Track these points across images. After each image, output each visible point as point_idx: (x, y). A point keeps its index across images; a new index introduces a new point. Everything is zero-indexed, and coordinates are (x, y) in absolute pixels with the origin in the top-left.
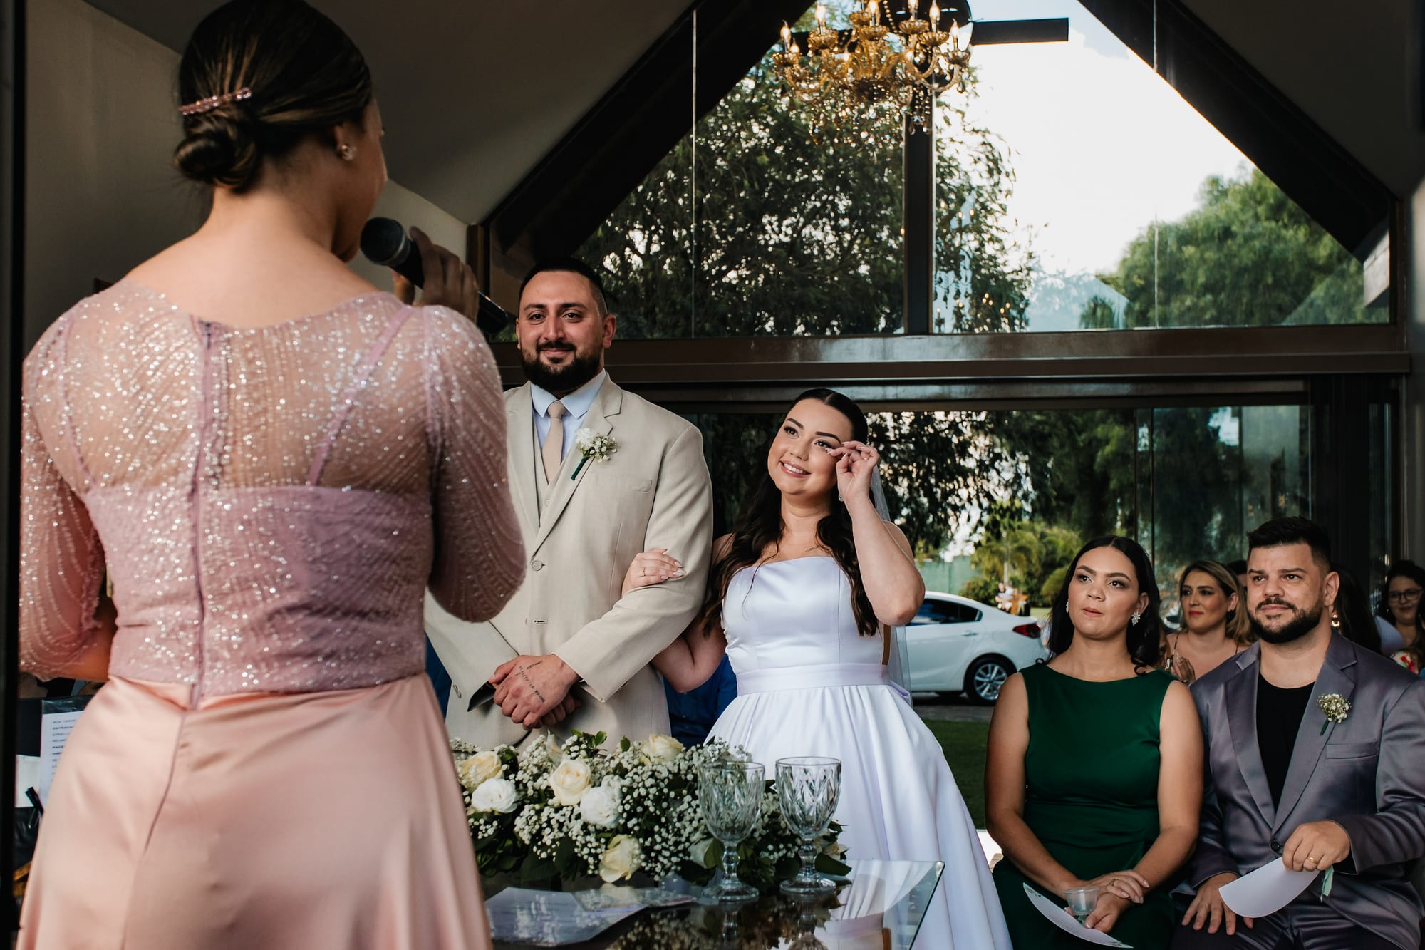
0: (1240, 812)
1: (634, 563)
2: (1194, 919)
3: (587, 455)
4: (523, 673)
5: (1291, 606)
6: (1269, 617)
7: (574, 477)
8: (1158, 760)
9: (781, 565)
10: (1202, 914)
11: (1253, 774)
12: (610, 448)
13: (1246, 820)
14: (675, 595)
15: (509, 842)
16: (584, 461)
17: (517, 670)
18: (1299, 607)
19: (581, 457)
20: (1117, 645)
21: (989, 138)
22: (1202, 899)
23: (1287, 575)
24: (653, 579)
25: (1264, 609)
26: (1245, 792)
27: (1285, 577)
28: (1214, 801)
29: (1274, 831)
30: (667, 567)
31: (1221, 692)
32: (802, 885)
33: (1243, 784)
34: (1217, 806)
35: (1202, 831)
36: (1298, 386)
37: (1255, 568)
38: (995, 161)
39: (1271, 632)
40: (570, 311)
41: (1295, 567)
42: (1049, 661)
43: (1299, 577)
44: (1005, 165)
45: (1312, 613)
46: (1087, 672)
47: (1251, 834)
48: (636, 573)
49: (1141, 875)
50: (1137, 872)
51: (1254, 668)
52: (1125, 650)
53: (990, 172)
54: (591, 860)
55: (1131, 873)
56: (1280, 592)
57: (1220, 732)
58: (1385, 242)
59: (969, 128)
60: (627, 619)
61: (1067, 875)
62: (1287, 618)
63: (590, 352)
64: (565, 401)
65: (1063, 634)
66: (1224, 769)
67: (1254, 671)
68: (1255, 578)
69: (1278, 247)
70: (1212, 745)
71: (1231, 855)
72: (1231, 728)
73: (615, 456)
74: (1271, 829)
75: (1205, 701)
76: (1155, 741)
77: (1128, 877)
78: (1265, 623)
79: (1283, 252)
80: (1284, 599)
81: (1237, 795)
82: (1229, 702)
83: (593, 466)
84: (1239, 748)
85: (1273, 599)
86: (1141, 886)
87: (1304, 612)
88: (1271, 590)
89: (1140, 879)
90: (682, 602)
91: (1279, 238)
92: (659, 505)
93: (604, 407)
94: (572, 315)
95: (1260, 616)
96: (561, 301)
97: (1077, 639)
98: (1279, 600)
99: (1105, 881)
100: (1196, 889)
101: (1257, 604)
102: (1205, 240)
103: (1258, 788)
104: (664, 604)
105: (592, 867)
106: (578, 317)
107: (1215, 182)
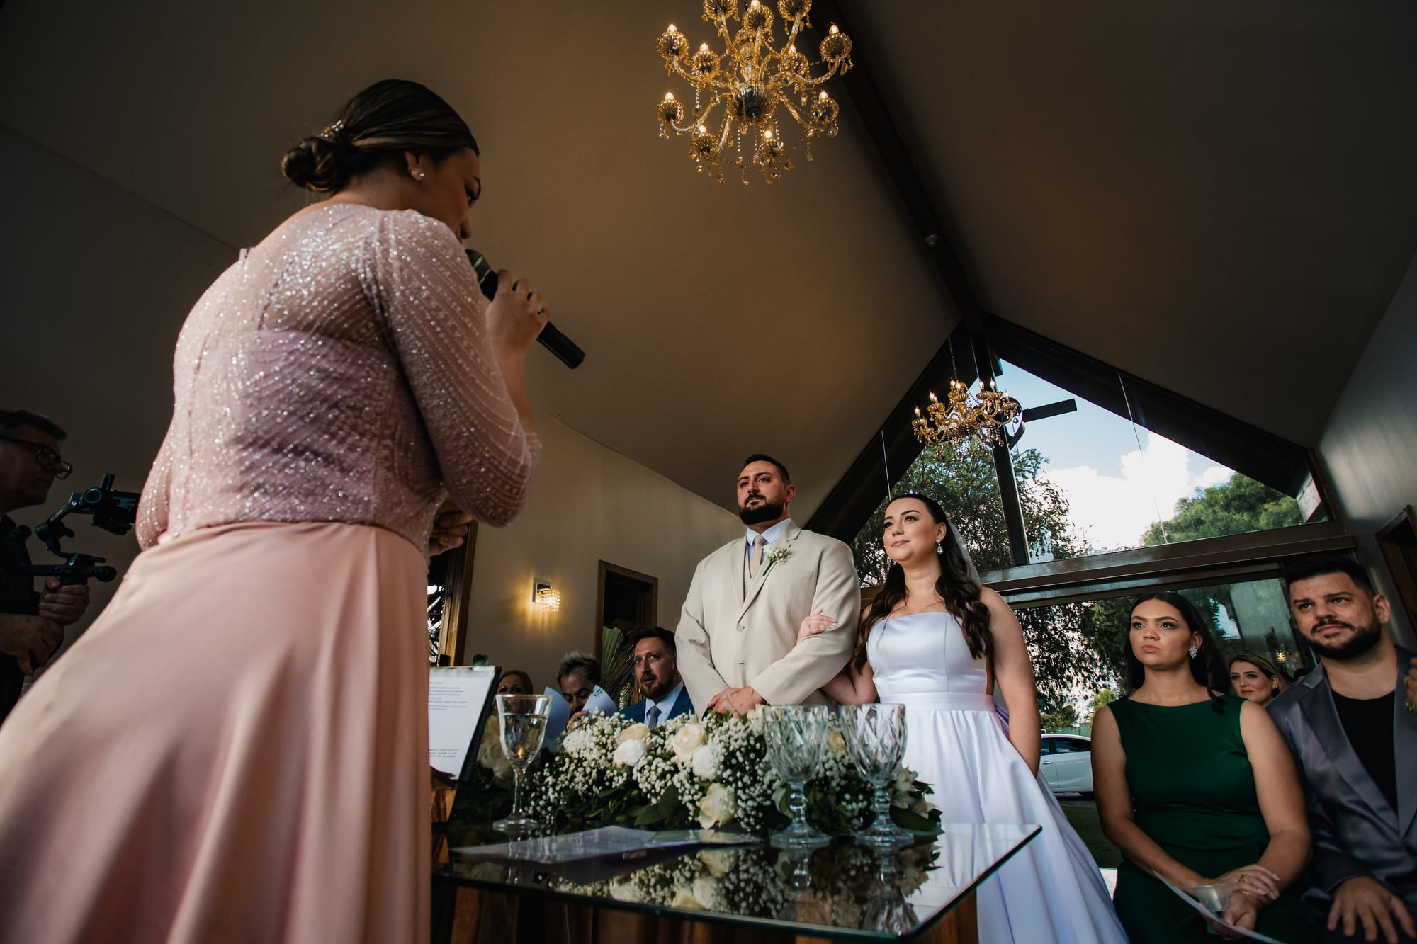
0: (1355, 818)
1: (803, 623)
2: (1341, 922)
3: (772, 561)
4: (727, 698)
5: (1346, 625)
6: (1327, 636)
7: (764, 575)
8: (1249, 770)
9: (906, 618)
10: (1349, 918)
11: (1357, 779)
12: (785, 555)
13: (1366, 825)
14: (829, 642)
15: (635, 792)
16: (771, 564)
17: (724, 697)
18: (1357, 625)
19: (769, 562)
20: (1183, 674)
21: (1050, 486)
22: (1343, 903)
23: (1332, 599)
24: (814, 631)
25: (1320, 631)
26: (1354, 797)
27: (1332, 601)
28: (1319, 809)
29: (1403, 833)
30: (825, 623)
31: (1296, 709)
32: (880, 834)
33: (1350, 790)
34: (1325, 815)
35: (1314, 838)
36: (1275, 566)
37: (1298, 598)
38: (1056, 497)
39: (1333, 648)
40: (763, 477)
41: (1338, 591)
42: (1129, 695)
43: (1346, 599)
44: (1060, 498)
45: (1371, 628)
46: (1163, 699)
47: (1374, 838)
48: (804, 629)
49: (1267, 868)
50: (1261, 865)
51: (1325, 685)
52: (1193, 680)
53: (1054, 502)
54: (690, 806)
55: (1254, 867)
56: (1331, 613)
57: (1309, 747)
58: (1310, 478)
59: (1038, 483)
60: (796, 659)
61: (1191, 873)
62: (1346, 636)
63: (775, 500)
64: (765, 535)
65: (1134, 674)
66: (1323, 778)
67: (1325, 690)
68: (1301, 607)
69: (1233, 525)
70: (1303, 756)
71: (1358, 861)
72: (1318, 738)
73: (790, 560)
74: (1397, 833)
75: (1285, 719)
76: (1241, 752)
77: (1255, 871)
78: (1325, 642)
79: (1236, 526)
80: (1338, 619)
81: (1344, 799)
82: (1309, 718)
83: (777, 567)
84: (1331, 756)
85: (1326, 620)
86: (1273, 880)
87: (1361, 629)
88: (1321, 612)
89: (1268, 872)
90: (834, 646)
91: (1232, 520)
92: (819, 588)
93: (788, 535)
94: (764, 479)
95: (1318, 637)
96: (757, 472)
97: (1150, 675)
98: (1332, 620)
99: (1233, 877)
100: (1332, 892)
101: (1311, 627)
102: (1187, 527)
103: (1367, 791)
104: (820, 648)
105: (691, 814)
106: (767, 480)
107: (1184, 501)
